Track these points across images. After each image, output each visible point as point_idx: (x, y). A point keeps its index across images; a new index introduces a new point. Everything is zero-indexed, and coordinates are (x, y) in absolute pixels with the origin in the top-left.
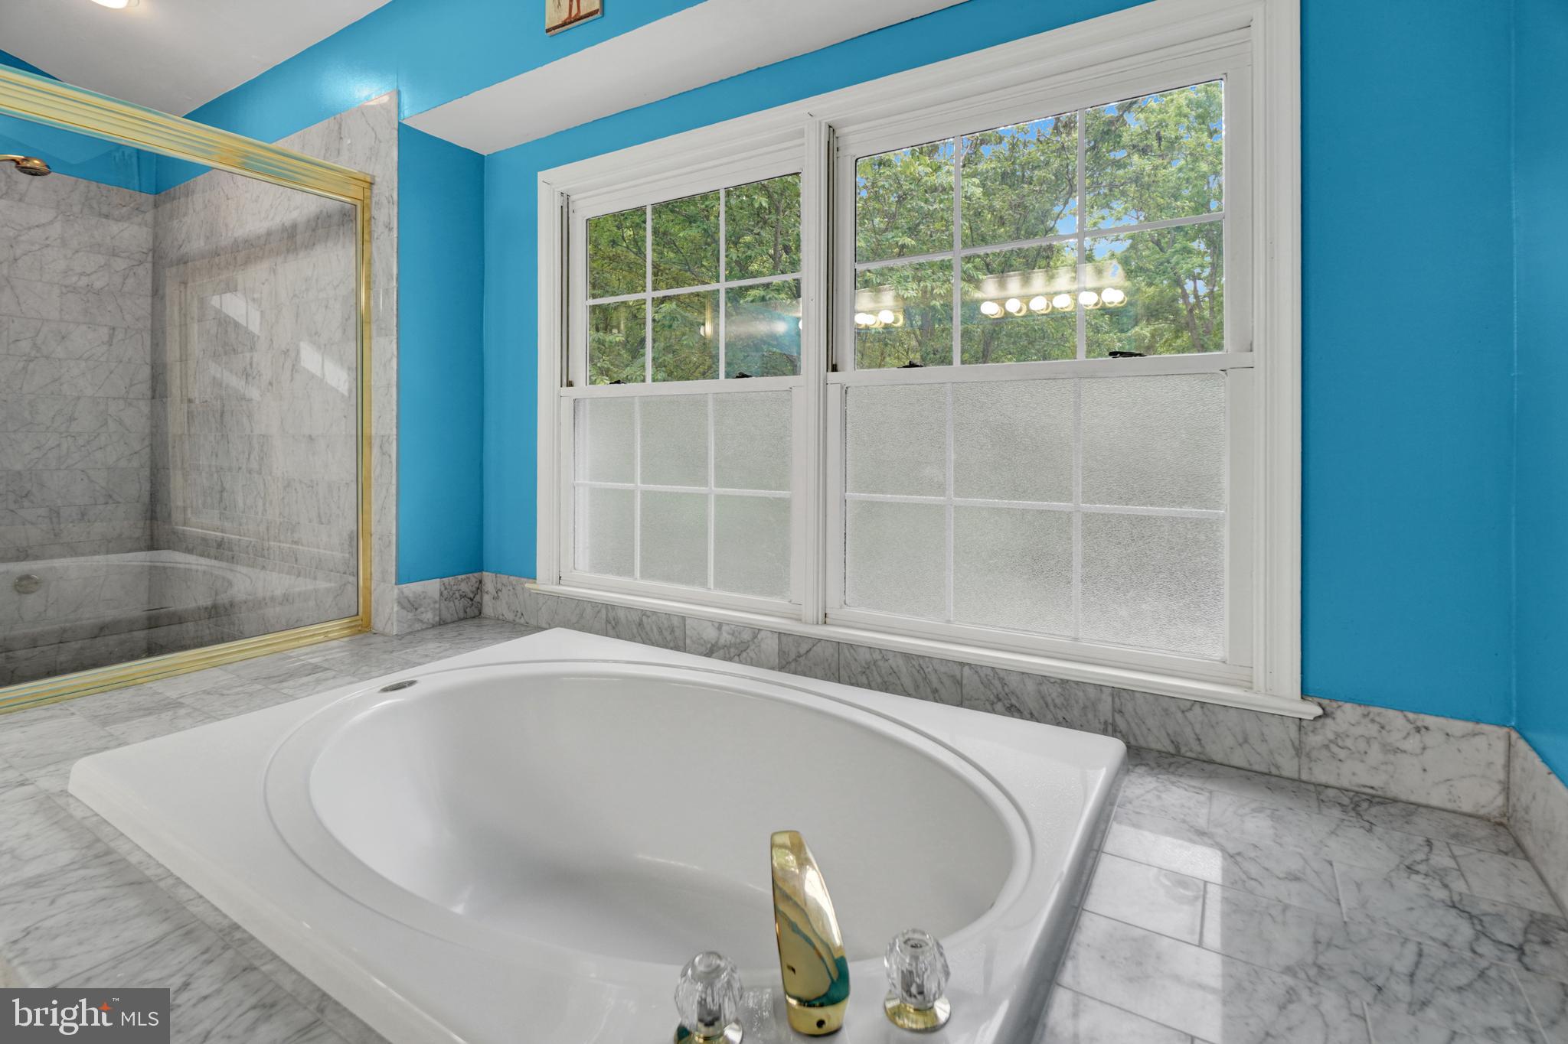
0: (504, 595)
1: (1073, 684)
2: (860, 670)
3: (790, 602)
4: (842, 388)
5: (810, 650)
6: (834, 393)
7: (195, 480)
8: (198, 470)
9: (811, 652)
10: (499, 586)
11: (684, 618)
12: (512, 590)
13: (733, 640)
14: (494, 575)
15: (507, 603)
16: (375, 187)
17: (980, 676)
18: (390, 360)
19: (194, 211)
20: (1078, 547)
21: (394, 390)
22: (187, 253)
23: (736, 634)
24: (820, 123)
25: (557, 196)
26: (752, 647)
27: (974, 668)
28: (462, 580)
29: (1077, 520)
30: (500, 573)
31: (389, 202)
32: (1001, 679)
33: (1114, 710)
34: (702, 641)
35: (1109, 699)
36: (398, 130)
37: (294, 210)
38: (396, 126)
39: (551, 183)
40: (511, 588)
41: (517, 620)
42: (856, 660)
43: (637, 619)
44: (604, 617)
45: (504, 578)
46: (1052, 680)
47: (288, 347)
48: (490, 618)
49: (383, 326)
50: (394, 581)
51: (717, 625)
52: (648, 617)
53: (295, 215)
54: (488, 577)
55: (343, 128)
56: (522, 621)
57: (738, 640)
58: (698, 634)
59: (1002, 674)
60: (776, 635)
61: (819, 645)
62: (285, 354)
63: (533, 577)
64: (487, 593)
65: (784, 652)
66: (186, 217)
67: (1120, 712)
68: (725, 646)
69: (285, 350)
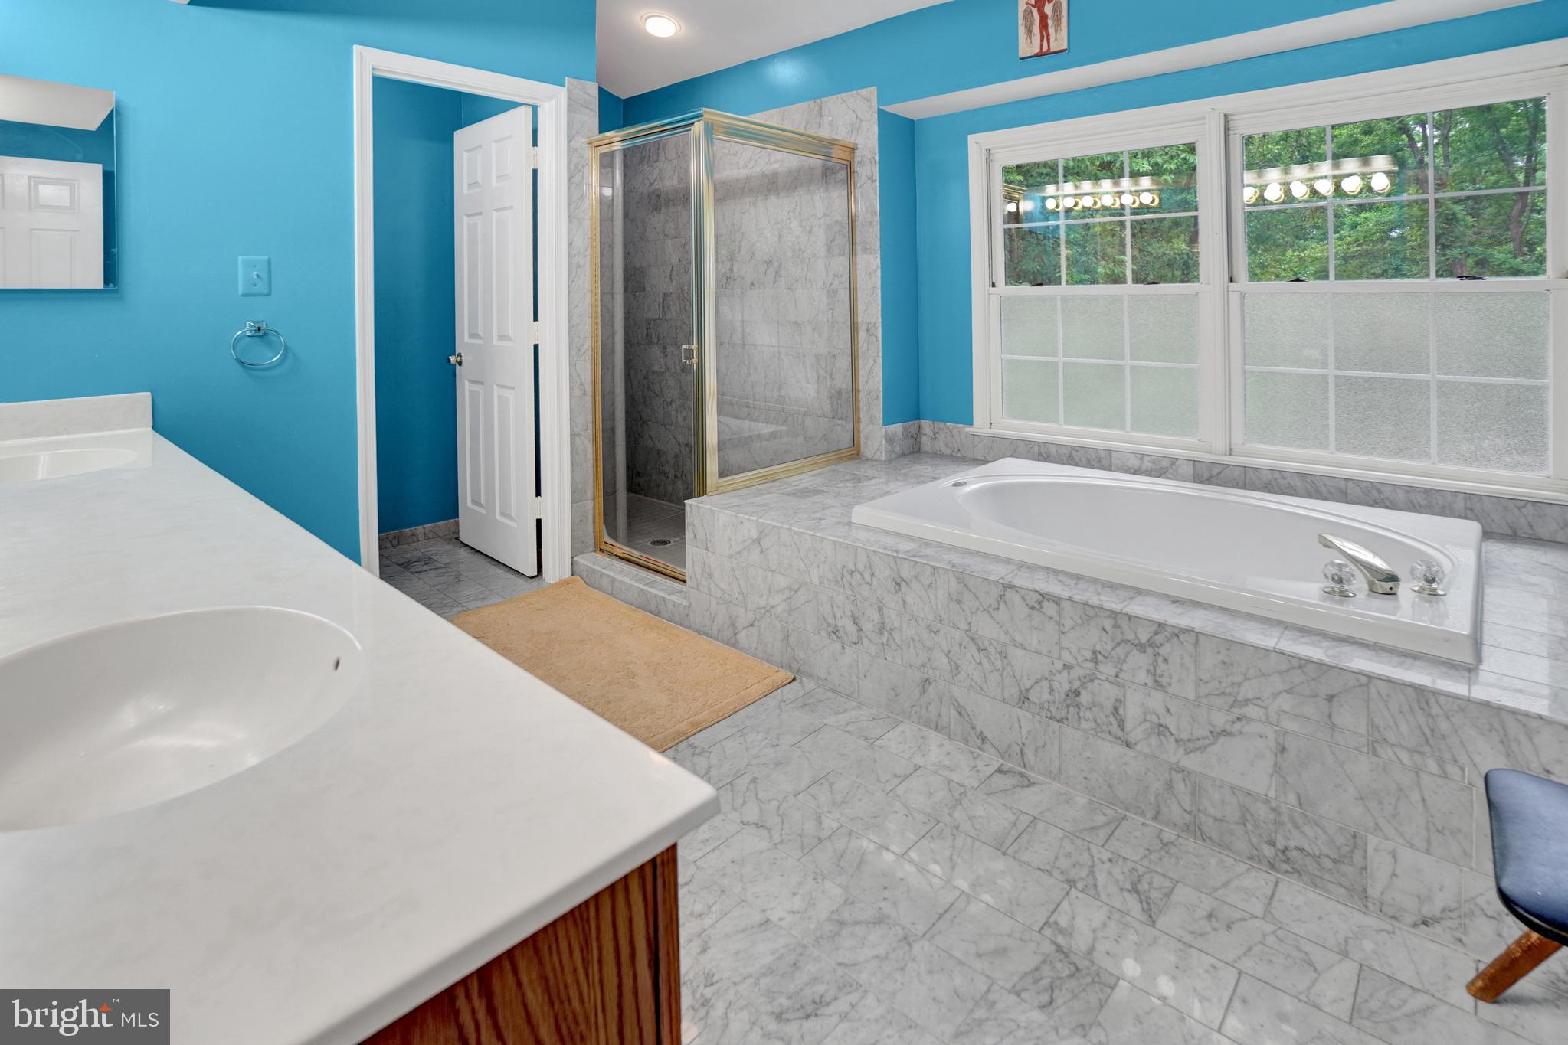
0: (941, 437)
1: (1434, 492)
2: (1263, 485)
3: (1199, 440)
4: (1241, 294)
5: (1221, 472)
6: (1235, 299)
7: (672, 351)
8: (676, 345)
9: (1221, 475)
10: (937, 430)
11: (1110, 451)
12: (949, 433)
13: (1154, 466)
14: (931, 422)
15: (944, 442)
16: (856, 151)
17: (1361, 488)
18: (876, 270)
19: (666, 159)
20: (1434, 403)
21: (879, 292)
22: (657, 189)
23: (1157, 462)
24: (1219, 114)
25: (983, 151)
26: (1171, 471)
27: (1357, 483)
28: (911, 425)
29: (1433, 387)
30: (935, 420)
31: (871, 162)
32: (1378, 490)
33: (1466, 508)
34: (1125, 468)
35: (1462, 502)
36: (878, 113)
37: (774, 163)
38: (876, 111)
39: (977, 144)
40: (948, 431)
41: (954, 454)
42: (1259, 479)
43: (1067, 453)
44: (1037, 451)
45: (942, 425)
46: (1419, 489)
47: (771, 259)
48: (928, 453)
49: (868, 247)
50: (881, 423)
51: (1139, 456)
52: (1078, 451)
53: (776, 166)
54: (926, 425)
55: (823, 109)
56: (959, 455)
57: (1158, 467)
58: (1123, 463)
59: (1378, 486)
60: (1192, 462)
61: (1228, 469)
62: (768, 263)
63: (971, 423)
64: (925, 435)
65: (1198, 475)
66: (658, 163)
67: (1471, 509)
68: (1147, 471)
69: (768, 261)
